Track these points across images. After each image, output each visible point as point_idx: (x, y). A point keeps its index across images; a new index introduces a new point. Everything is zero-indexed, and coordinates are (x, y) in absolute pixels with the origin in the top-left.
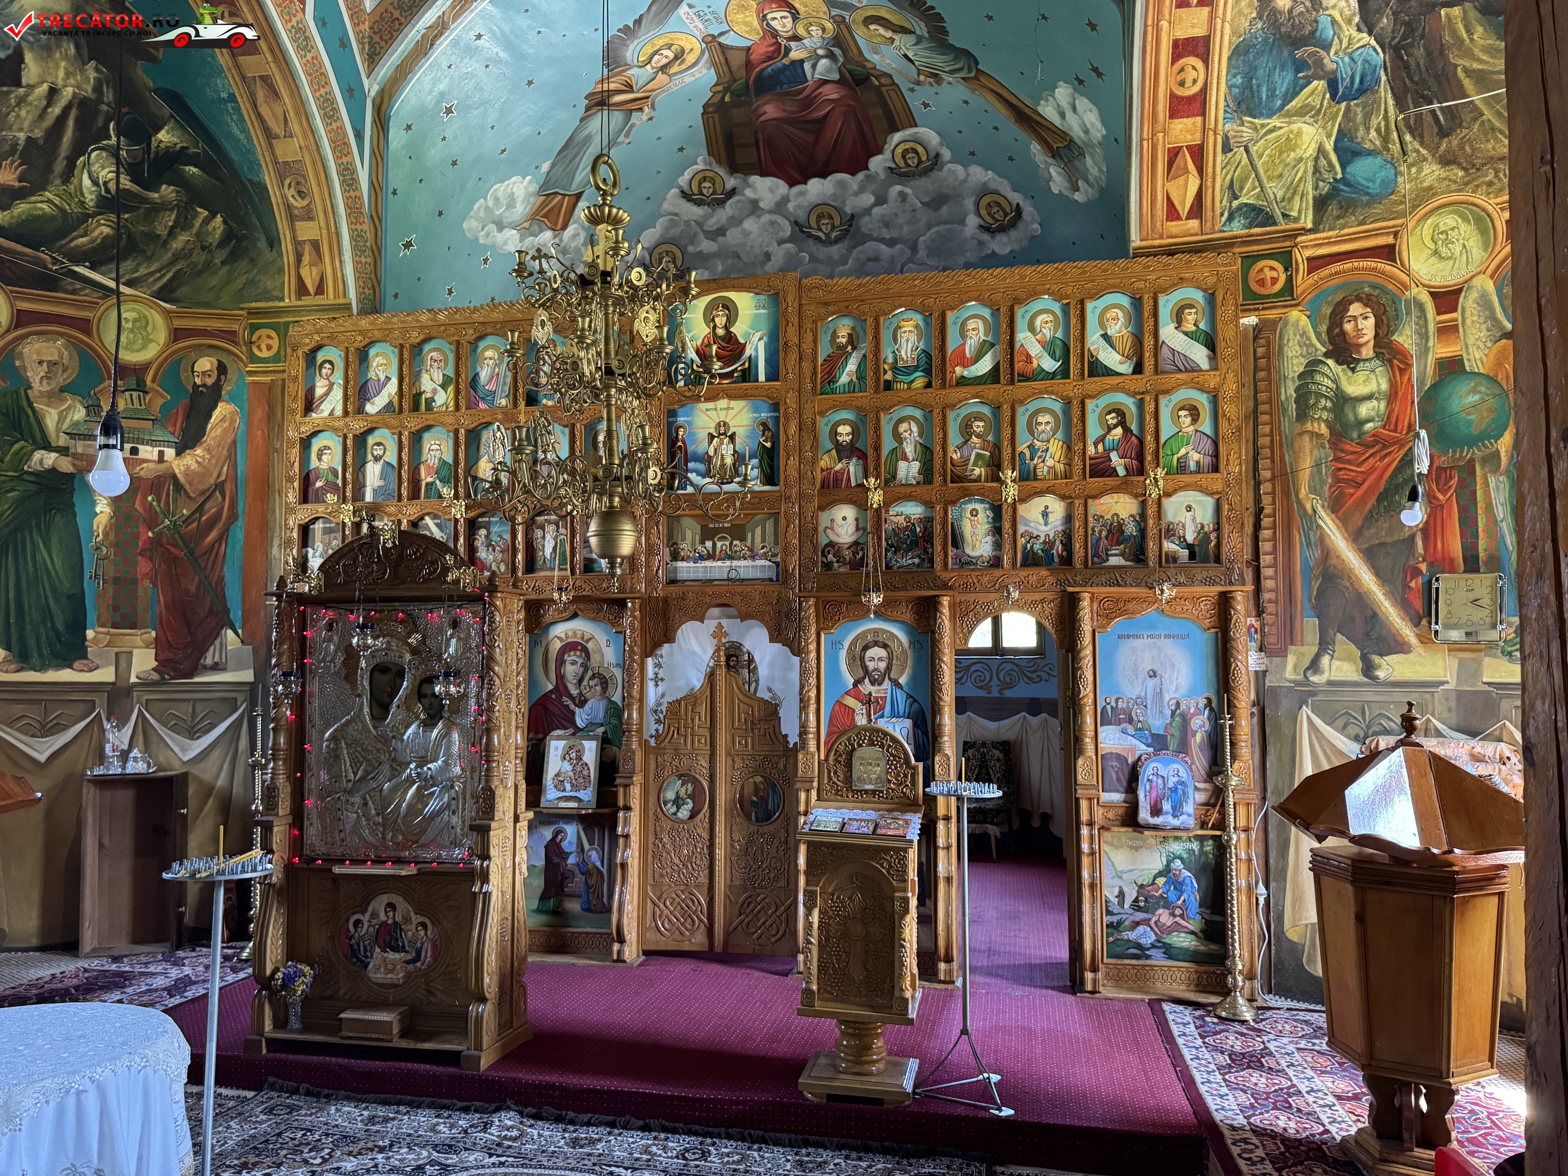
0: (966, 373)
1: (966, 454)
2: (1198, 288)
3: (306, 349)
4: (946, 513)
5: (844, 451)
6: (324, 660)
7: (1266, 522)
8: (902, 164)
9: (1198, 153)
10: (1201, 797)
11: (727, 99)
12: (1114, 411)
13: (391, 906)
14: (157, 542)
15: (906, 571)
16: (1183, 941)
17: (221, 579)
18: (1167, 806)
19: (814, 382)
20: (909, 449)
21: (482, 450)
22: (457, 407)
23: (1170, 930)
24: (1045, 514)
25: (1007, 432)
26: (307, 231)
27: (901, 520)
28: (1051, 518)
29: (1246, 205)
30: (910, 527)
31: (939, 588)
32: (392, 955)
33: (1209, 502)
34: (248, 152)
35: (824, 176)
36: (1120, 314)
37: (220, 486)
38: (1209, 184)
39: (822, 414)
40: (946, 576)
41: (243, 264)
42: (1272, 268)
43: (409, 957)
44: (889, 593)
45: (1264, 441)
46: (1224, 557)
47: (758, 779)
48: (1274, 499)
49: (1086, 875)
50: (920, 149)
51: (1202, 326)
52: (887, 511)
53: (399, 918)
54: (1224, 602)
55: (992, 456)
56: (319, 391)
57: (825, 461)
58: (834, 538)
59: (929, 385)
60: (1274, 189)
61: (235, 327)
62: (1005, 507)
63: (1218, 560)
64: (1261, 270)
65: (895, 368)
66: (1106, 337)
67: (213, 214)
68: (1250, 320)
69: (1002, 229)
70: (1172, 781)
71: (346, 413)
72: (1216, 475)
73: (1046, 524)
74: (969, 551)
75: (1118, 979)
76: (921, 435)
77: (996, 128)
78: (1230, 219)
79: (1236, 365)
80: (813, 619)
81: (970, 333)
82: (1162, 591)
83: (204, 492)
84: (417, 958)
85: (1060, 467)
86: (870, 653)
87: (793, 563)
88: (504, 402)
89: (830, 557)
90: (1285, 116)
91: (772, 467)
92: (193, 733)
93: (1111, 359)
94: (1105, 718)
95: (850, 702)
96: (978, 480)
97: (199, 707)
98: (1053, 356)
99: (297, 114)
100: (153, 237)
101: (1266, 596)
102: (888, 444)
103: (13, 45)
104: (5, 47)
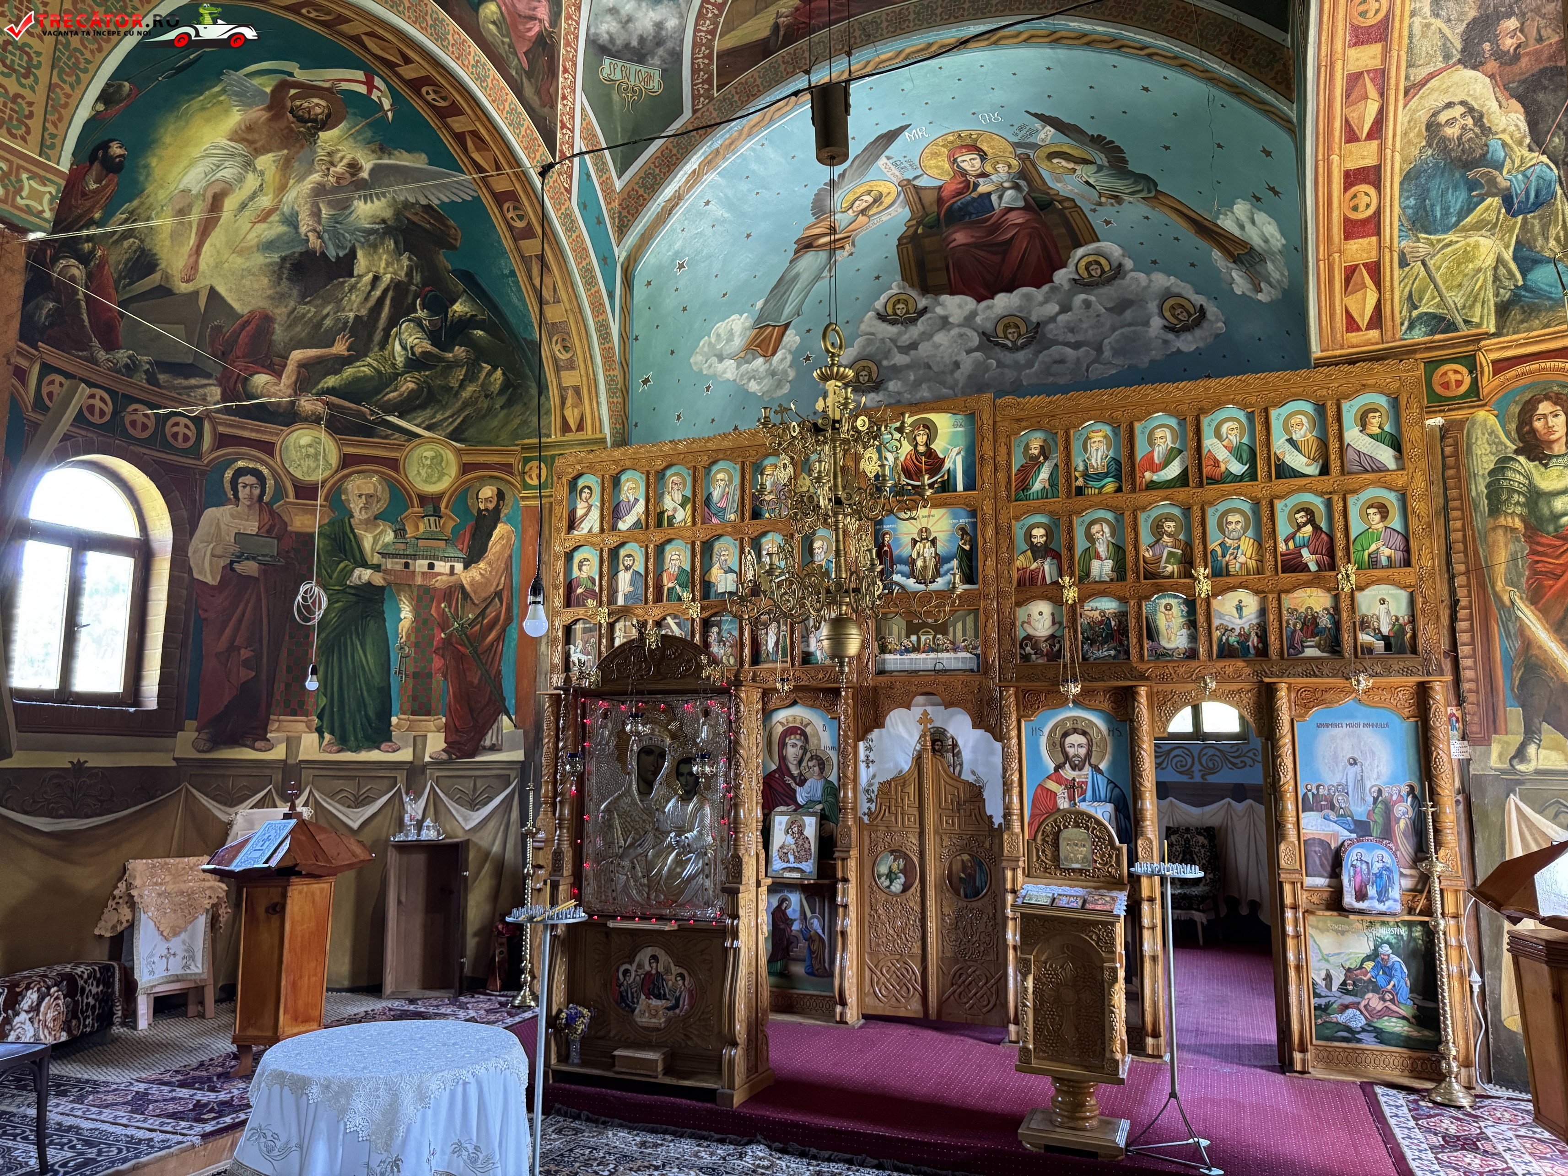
0: (1155, 478)
1: (1158, 552)
2: (1382, 393)
3: (570, 477)
4: (1140, 607)
5: (1038, 552)
6: (600, 744)
7: (1462, 614)
8: (1085, 275)
9: (1375, 270)
10: (1407, 883)
11: (920, 231)
12: (1302, 510)
13: (654, 958)
14: (448, 642)
15: (1102, 662)
16: (1395, 1026)
17: (499, 673)
18: (1372, 891)
19: (1009, 489)
20: (1102, 549)
21: (715, 559)
22: (694, 523)
23: (1381, 1014)
24: (1239, 608)
25: (1197, 532)
26: (570, 379)
27: (1096, 614)
28: (1245, 611)
29: (1426, 314)
30: (1105, 621)
31: (1135, 678)
32: (654, 1002)
33: (1403, 595)
34: (524, 316)
35: (1010, 289)
36: (1305, 420)
37: (498, 594)
38: (1388, 296)
39: (1017, 518)
40: (1142, 667)
41: (518, 408)
42: (1456, 372)
43: (669, 1004)
44: (1087, 684)
45: (1458, 536)
46: (1420, 648)
47: (966, 857)
48: (1469, 591)
49: (1291, 956)
50: (1103, 261)
51: (1387, 428)
52: (1082, 607)
53: (661, 969)
54: (1423, 693)
55: (1184, 554)
56: (580, 512)
57: (1021, 561)
58: (1031, 631)
59: (1119, 490)
60: (1456, 298)
61: (511, 460)
62: (1198, 602)
63: (1414, 651)
64: (1445, 373)
65: (1086, 475)
66: (1291, 441)
67: (495, 368)
68: (1437, 421)
69: (1187, 329)
70: (1376, 867)
71: (602, 530)
72: (1408, 569)
73: (1241, 617)
74: (1164, 643)
75: (1329, 1061)
76: (1113, 535)
77: (1177, 239)
78: (1411, 327)
79: (1423, 464)
80: (1013, 707)
81: (1158, 441)
82: (1359, 682)
83: (485, 600)
84: (676, 1006)
85: (1252, 564)
86: (1070, 740)
87: (993, 655)
88: (733, 517)
89: (1028, 649)
90: (1461, 231)
91: (971, 568)
92: (474, 805)
93: (1297, 461)
94: (1306, 805)
95: (1052, 786)
96: (1171, 576)
97: (479, 783)
98: (1240, 460)
99: (564, 283)
100: (448, 389)
101: (1466, 686)
102: (1081, 544)
103: (349, 245)
104: (343, 248)
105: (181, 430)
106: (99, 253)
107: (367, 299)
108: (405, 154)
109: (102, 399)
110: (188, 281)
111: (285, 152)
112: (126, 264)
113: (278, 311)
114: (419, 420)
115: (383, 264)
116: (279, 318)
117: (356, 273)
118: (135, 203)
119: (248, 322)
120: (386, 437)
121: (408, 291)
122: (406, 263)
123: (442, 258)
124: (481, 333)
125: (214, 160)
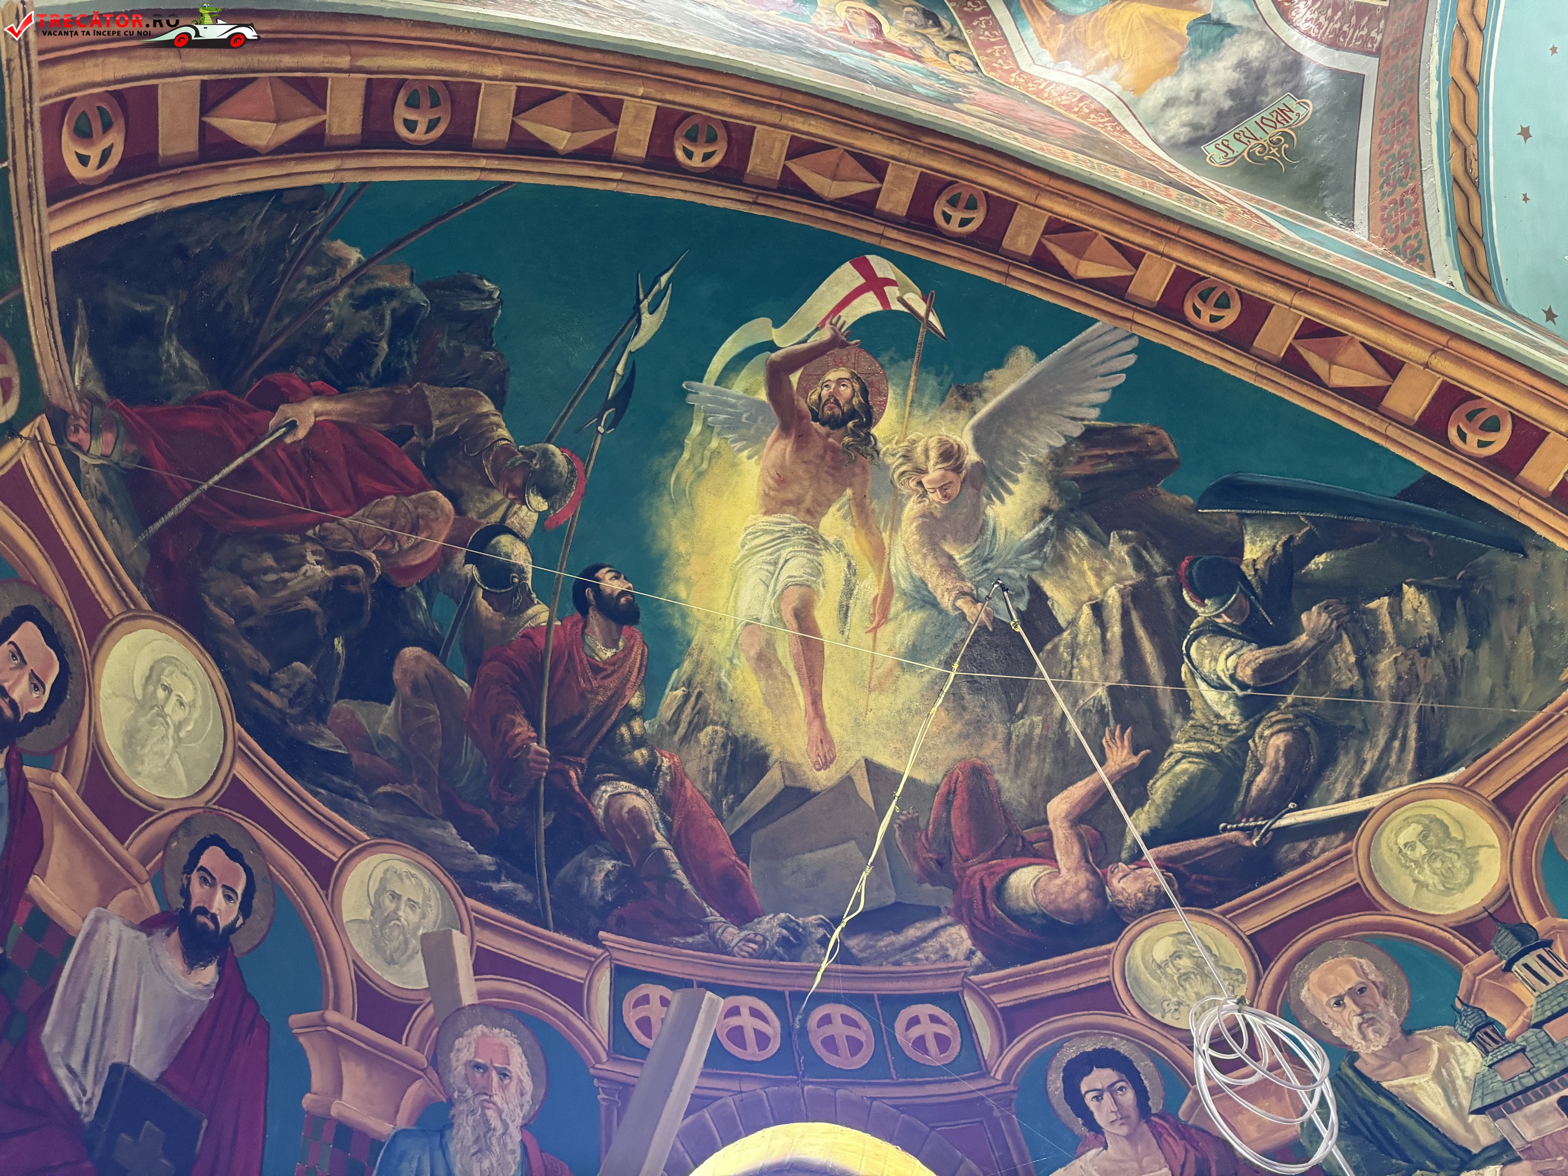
26: (1550, 465)
99: (1382, 325)
103: (1024, 585)
104: (1019, 594)
105: (926, 1029)
106: (666, 763)
107: (1106, 651)
108: (1000, 375)
109: (755, 1013)
110: (826, 765)
111: (849, 492)
112: (718, 770)
113: (986, 752)
114: (1339, 790)
115: (1092, 579)
116: (993, 762)
117: (1062, 622)
118: (687, 666)
119: (951, 793)
120: (1304, 858)
121: (1157, 592)
122: (1121, 550)
123: (1167, 497)
124: (1321, 559)
125: (764, 556)
